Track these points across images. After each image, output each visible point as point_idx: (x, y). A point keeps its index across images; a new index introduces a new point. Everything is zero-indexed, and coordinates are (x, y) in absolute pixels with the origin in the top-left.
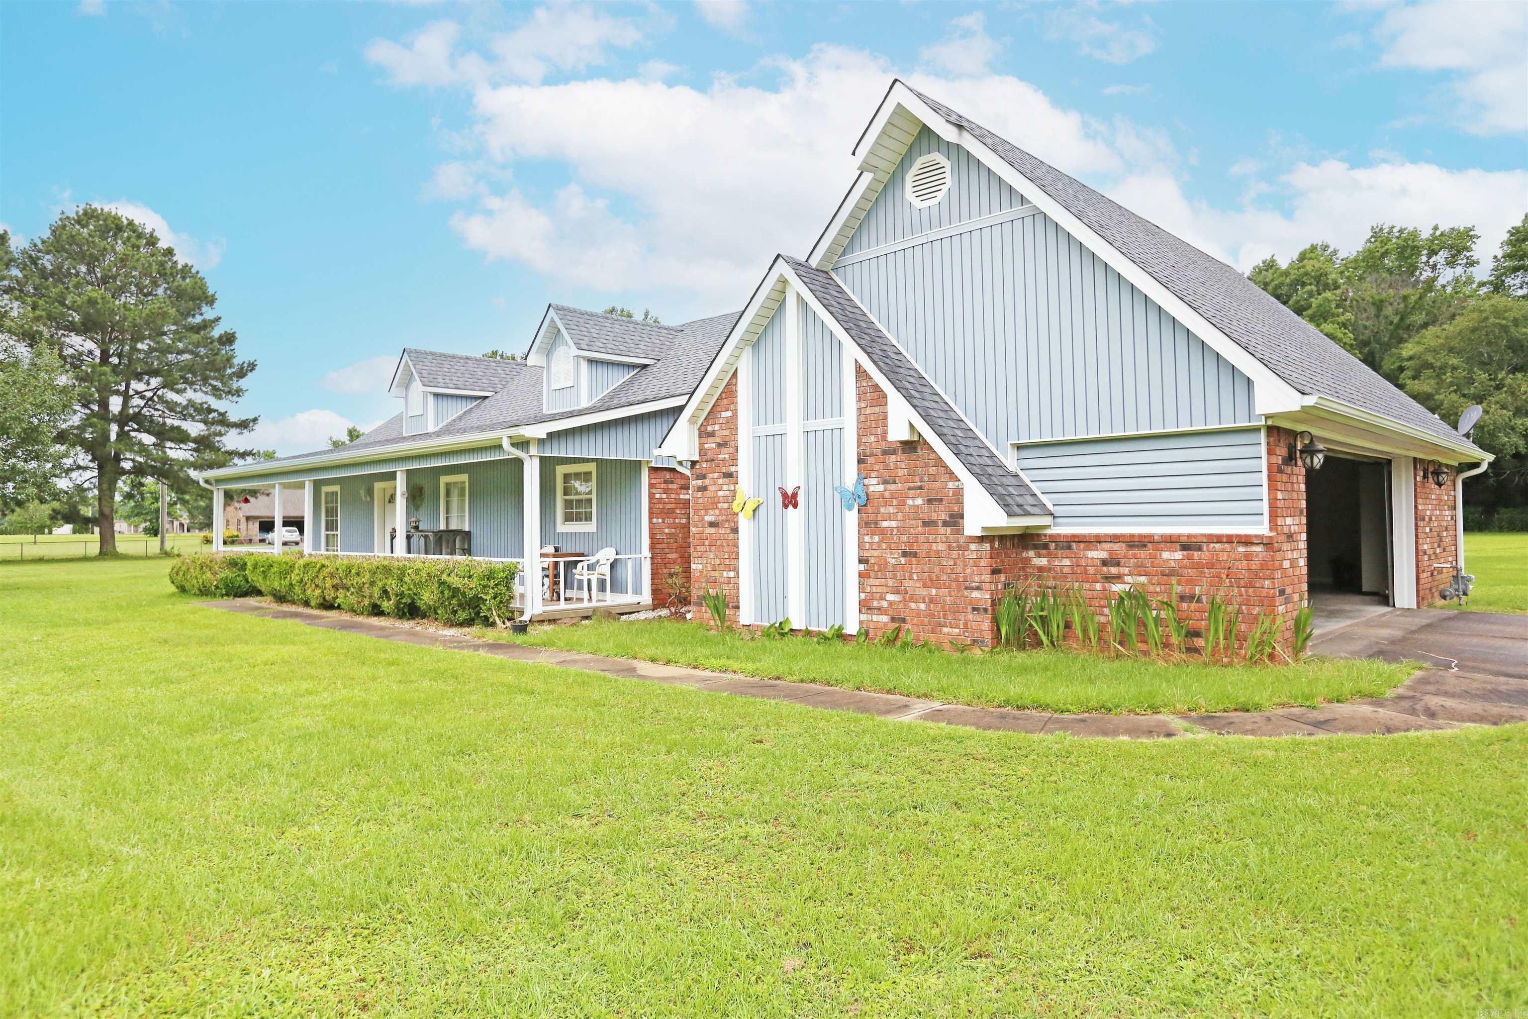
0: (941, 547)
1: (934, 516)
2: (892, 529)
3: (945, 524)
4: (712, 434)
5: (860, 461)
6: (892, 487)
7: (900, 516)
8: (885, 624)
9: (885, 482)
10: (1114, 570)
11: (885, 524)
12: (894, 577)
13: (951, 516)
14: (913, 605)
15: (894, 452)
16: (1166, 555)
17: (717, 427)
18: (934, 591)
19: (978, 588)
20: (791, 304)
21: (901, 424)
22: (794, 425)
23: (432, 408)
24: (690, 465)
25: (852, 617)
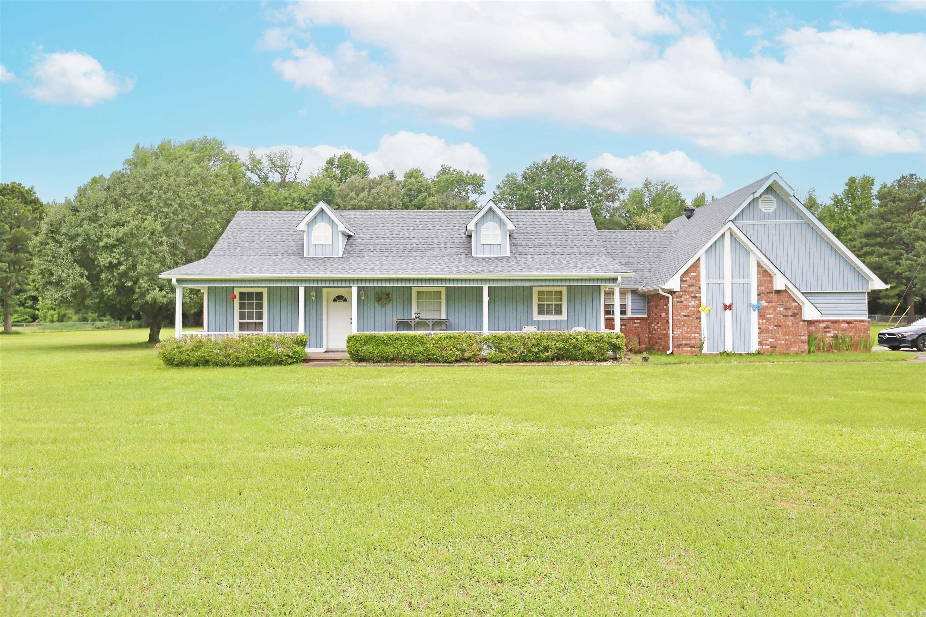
0: (790, 323)
1: (787, 314)
2: (771, 318)
3: (791, 316)
4: (686, 281)
5: (758, 295)
6: (770, 304)
7: (774, 314)
8: (768, 349)
9: (768, 302)
10: (827, 330)
11: (768, 316)
12: (772, 333)
13: (794, 314)
14: (779, 342)
15: (772, 293)
16: (842, 325)
17: (688, 279)
18: (787, 337)
19: (803, 336)
20: (727, 237)
21: (779, 283)
22: (728, 281)
23: (341, 242)
24: (672, 292)
25: (755, 347)
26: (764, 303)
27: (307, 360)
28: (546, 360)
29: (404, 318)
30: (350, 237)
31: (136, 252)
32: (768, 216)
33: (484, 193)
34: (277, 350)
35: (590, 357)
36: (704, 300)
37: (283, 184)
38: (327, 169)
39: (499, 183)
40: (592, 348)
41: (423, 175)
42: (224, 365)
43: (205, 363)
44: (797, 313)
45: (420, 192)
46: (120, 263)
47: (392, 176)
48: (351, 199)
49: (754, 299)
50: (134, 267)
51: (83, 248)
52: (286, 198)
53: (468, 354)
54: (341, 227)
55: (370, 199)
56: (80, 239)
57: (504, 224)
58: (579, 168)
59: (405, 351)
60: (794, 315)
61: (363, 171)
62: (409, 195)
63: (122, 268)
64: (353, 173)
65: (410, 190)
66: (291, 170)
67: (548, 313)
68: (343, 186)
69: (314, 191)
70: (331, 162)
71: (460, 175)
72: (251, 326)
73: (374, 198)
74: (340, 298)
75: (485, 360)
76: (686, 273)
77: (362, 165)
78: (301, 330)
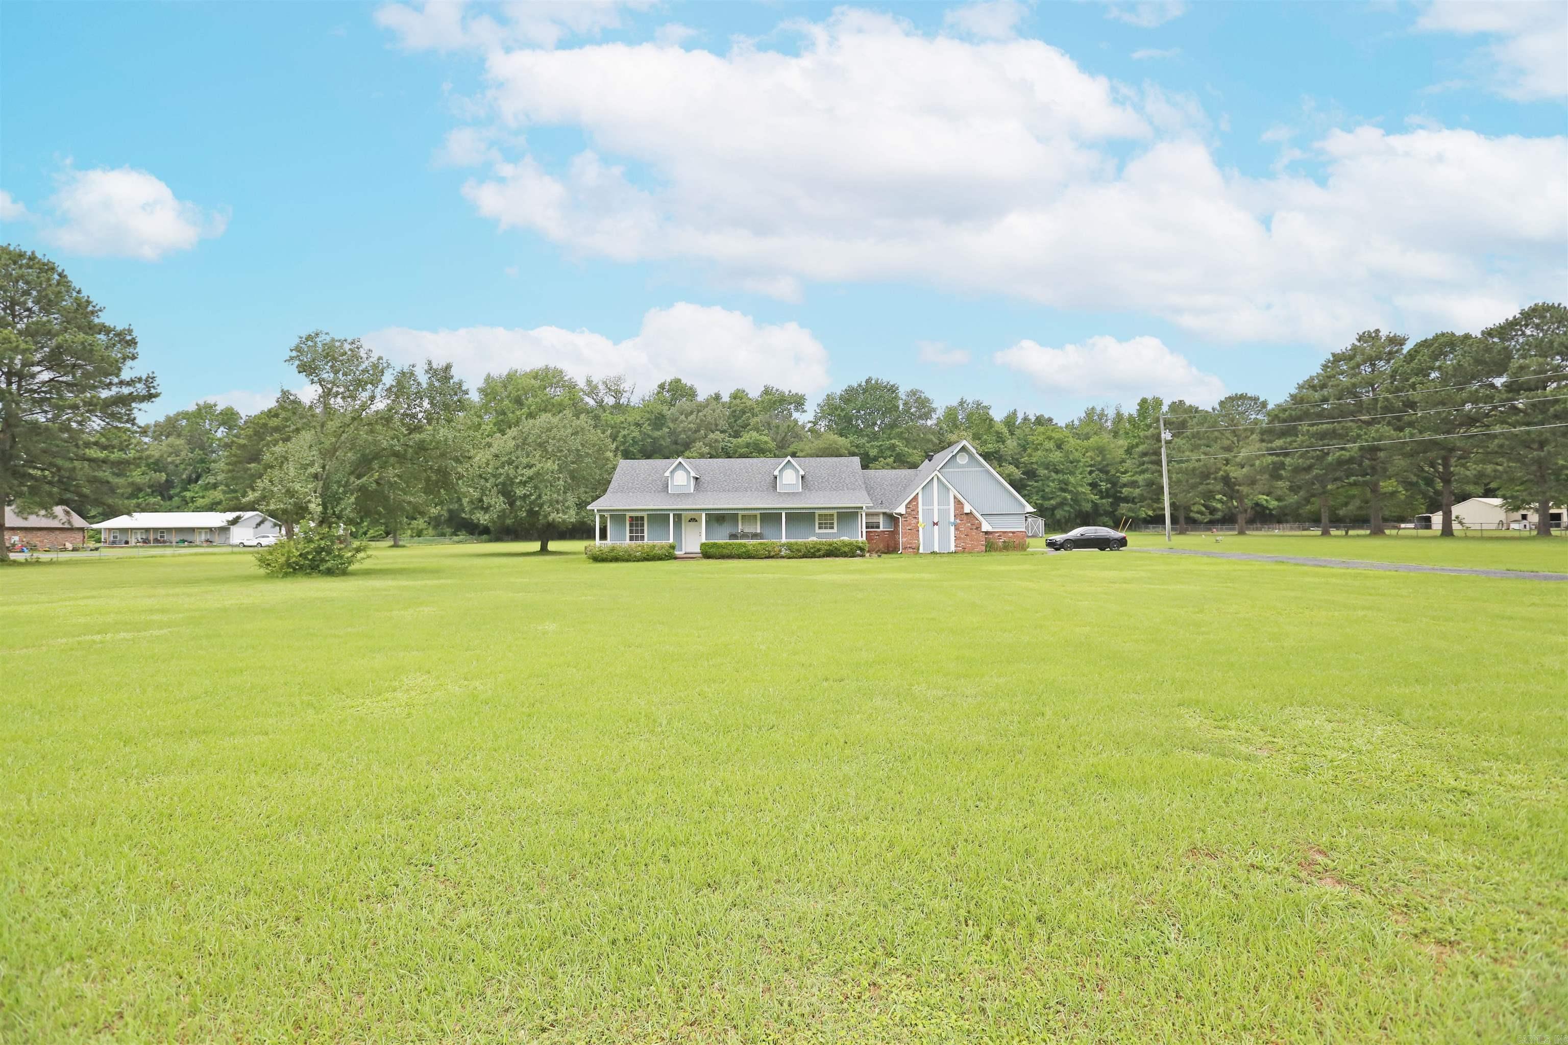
0: (974, 534)
1: (973, 528)
2: (962, 531)
3: (975, 529)
4: (909, 508)
5: (955, 516)
7: (964, 528)
8: (961, 550)
9: (961, 521)
10: (999, 538)
11: (961, 529)
12: (963, 540)
14: (968, 545)
15: (963, 515)
16: (1009, 534)
17: (911, 506)
18: (972, 542)
19: (983, 541)
20: (935, 479)
21: (967, 509)
22: (936, 507)
23: (692, 482)
24: (901, 515)
25: (953, 549)
26: (958, 521)
27: (676, 558)
28: (819, 557)
29: (734, 532)
30: (697, 479)
31: (541, 486)
32: (963, 466)
33: (804, 411)
34: (657, 551)
35: (845, 555)
36: (921, 520)
37: (617, 406)
38: (659, 393)
39: (820, 401)
40: (846, 549)
41: (747, 394)
42: (627, 560)
43: (616, 559)
44: (978, 527)
45: (744, 412)
46: (531, 494)
47: (717, 397)
48: (682, 422)
49: (952, 519)
50: (540, 497)
51: (504, 484)
52: (622, 423)
53: (772, 554)
54: (693, 474)
55: (698, 421)
56: (503, 477)
57: (798, 471)
58: (893, 389)
59: (735, 552)
60: (977, 528)
61: (691, 393)
62: (734, 416)
63: (533, 497)
64: (683, 396)
65: (735, 411)
66: (625, 395)
67: (826, 528)
68: (673, 410)
69: (647, 415)
70: (662, 387)
71: (782, 394)
72: (637, 538)
73: (701, 420)
74: (693, 520)
75: (783, 557)
76: (910, 502)
77: (691, 388)
78: (671, 541)
